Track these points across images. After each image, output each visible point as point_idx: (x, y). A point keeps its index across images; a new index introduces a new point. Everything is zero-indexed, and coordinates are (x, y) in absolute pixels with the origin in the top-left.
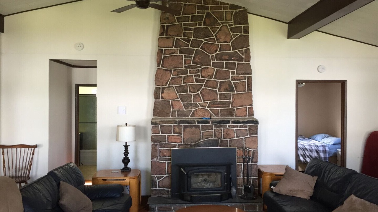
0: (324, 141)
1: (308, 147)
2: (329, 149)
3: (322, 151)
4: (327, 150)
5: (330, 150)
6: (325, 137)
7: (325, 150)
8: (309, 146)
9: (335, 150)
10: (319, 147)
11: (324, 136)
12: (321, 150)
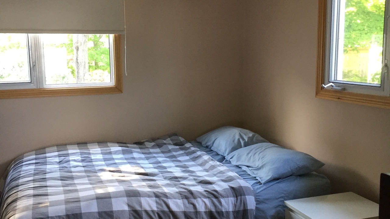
0: (238, 159)
1: (180, 202)
2: (258, 202)
3: (234, 212)
4: (249, 208)
5: (261, 206)
6: (242, 143)
7: (242, 208)
8: (187, 198)
9: (276, 203)
10: (222, 200)
11: (237, 137)
12: (228, 213)
